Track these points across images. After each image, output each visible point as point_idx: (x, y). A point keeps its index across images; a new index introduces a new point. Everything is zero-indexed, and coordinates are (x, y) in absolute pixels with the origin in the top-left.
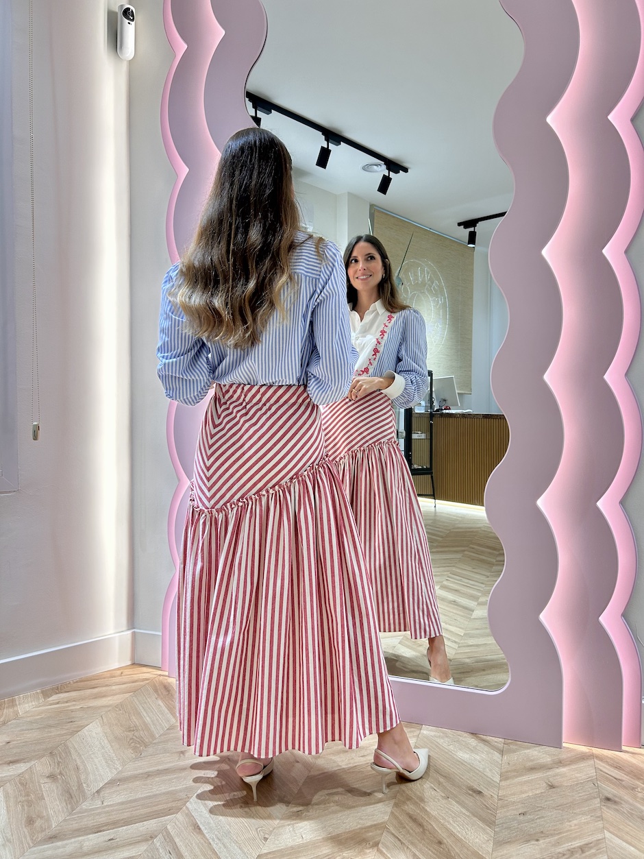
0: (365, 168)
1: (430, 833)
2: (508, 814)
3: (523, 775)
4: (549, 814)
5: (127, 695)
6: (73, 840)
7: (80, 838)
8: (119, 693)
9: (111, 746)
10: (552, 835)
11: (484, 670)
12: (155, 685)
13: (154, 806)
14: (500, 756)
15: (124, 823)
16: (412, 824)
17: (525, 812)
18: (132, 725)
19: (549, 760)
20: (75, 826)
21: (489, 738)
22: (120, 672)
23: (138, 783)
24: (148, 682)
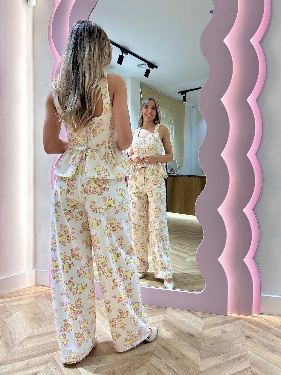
0: (138, 66)
1: (173, 355)
2: (206, 345)
3: (211, 328)
4: (224, 344)
5: (33, 299)
6: (10, 365)
7: (13, 364)
8: (29, 298)
9: (27, 322)
10: (225, 353)
11: (192, 284)
12: (46, 294)
13: (48, 348)
14: (201, 320)
15: (33, 356)
16: (164, 351)
17: (214, 343)
18: (36, 312)
19: (222, 321)
20: (10, 358)
21: (196, 312)
22: (30, 288)
23: (39, 338)
24: (43, 293)
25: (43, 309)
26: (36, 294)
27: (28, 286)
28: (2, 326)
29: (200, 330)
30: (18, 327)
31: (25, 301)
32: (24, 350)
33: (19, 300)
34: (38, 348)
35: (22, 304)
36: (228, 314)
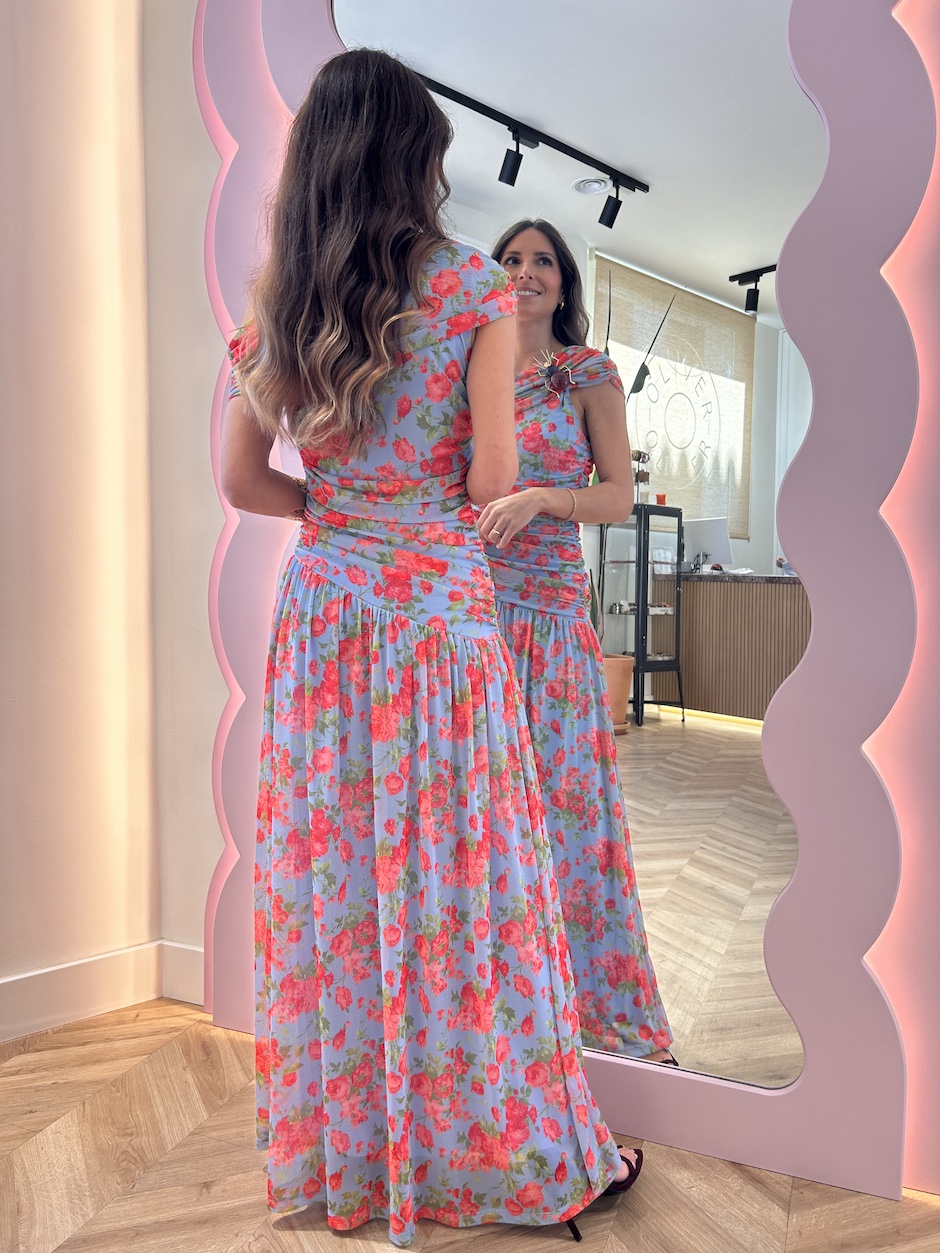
0: (579, 188)
5: (137, 1060)
8: (124, 1057)
9: (87, 1166)
12: (188, 1040)
14: (783, 1215)
18: (132, 1123)
22: (136, 1012)
24: (177, 1034)
26: (153, 1038)
27: (131, 1000)
30: (50, 1185)
35: (89, 1082)
36: (905, 1193)
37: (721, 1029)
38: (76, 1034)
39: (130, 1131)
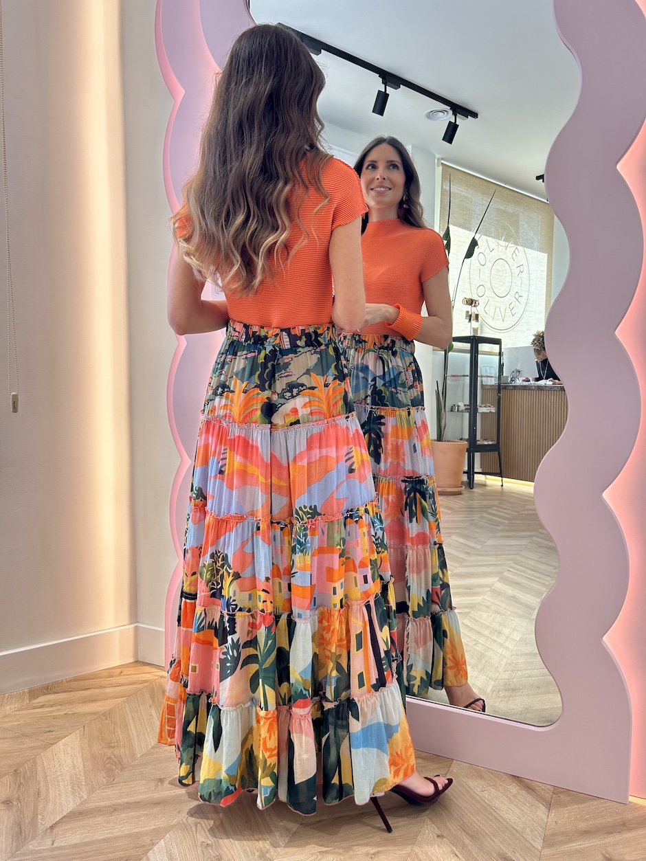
0: (428, 116)
3: (573, 841)
5: (119, 701)
8: (112, 698)
9: (84, 767)
14: (546, 811)
18: (115, 740)
19: (609, 820)
22: (120, 670)
23: (100, 819)
24: (146, 684)
25: (134, 732)
26: (130, 687)
27: (117, 663)
28: (25, 772)
29: (538, 844)
30: (60, 778)
31: (99, 703)
32: (52, 850)
33: (86, 701)
34: (87, 848)
35: (88, 714)
36: (631, 799)
37: (511, 689)
38: (82, 683)
39: (113, 745)
